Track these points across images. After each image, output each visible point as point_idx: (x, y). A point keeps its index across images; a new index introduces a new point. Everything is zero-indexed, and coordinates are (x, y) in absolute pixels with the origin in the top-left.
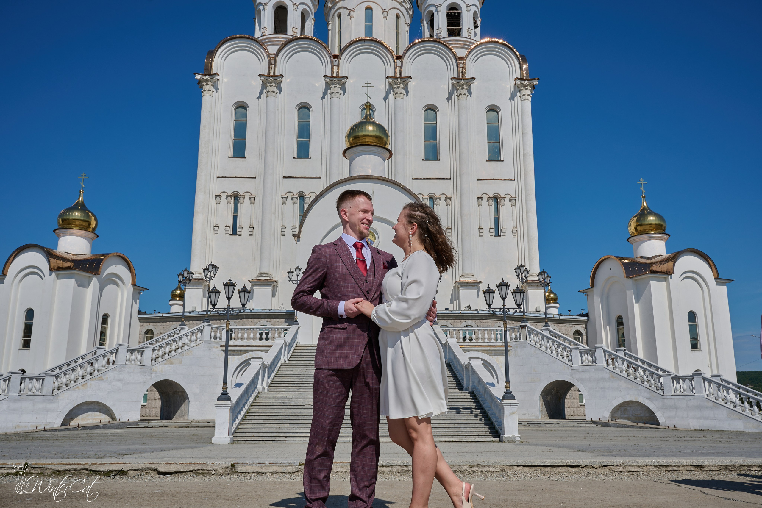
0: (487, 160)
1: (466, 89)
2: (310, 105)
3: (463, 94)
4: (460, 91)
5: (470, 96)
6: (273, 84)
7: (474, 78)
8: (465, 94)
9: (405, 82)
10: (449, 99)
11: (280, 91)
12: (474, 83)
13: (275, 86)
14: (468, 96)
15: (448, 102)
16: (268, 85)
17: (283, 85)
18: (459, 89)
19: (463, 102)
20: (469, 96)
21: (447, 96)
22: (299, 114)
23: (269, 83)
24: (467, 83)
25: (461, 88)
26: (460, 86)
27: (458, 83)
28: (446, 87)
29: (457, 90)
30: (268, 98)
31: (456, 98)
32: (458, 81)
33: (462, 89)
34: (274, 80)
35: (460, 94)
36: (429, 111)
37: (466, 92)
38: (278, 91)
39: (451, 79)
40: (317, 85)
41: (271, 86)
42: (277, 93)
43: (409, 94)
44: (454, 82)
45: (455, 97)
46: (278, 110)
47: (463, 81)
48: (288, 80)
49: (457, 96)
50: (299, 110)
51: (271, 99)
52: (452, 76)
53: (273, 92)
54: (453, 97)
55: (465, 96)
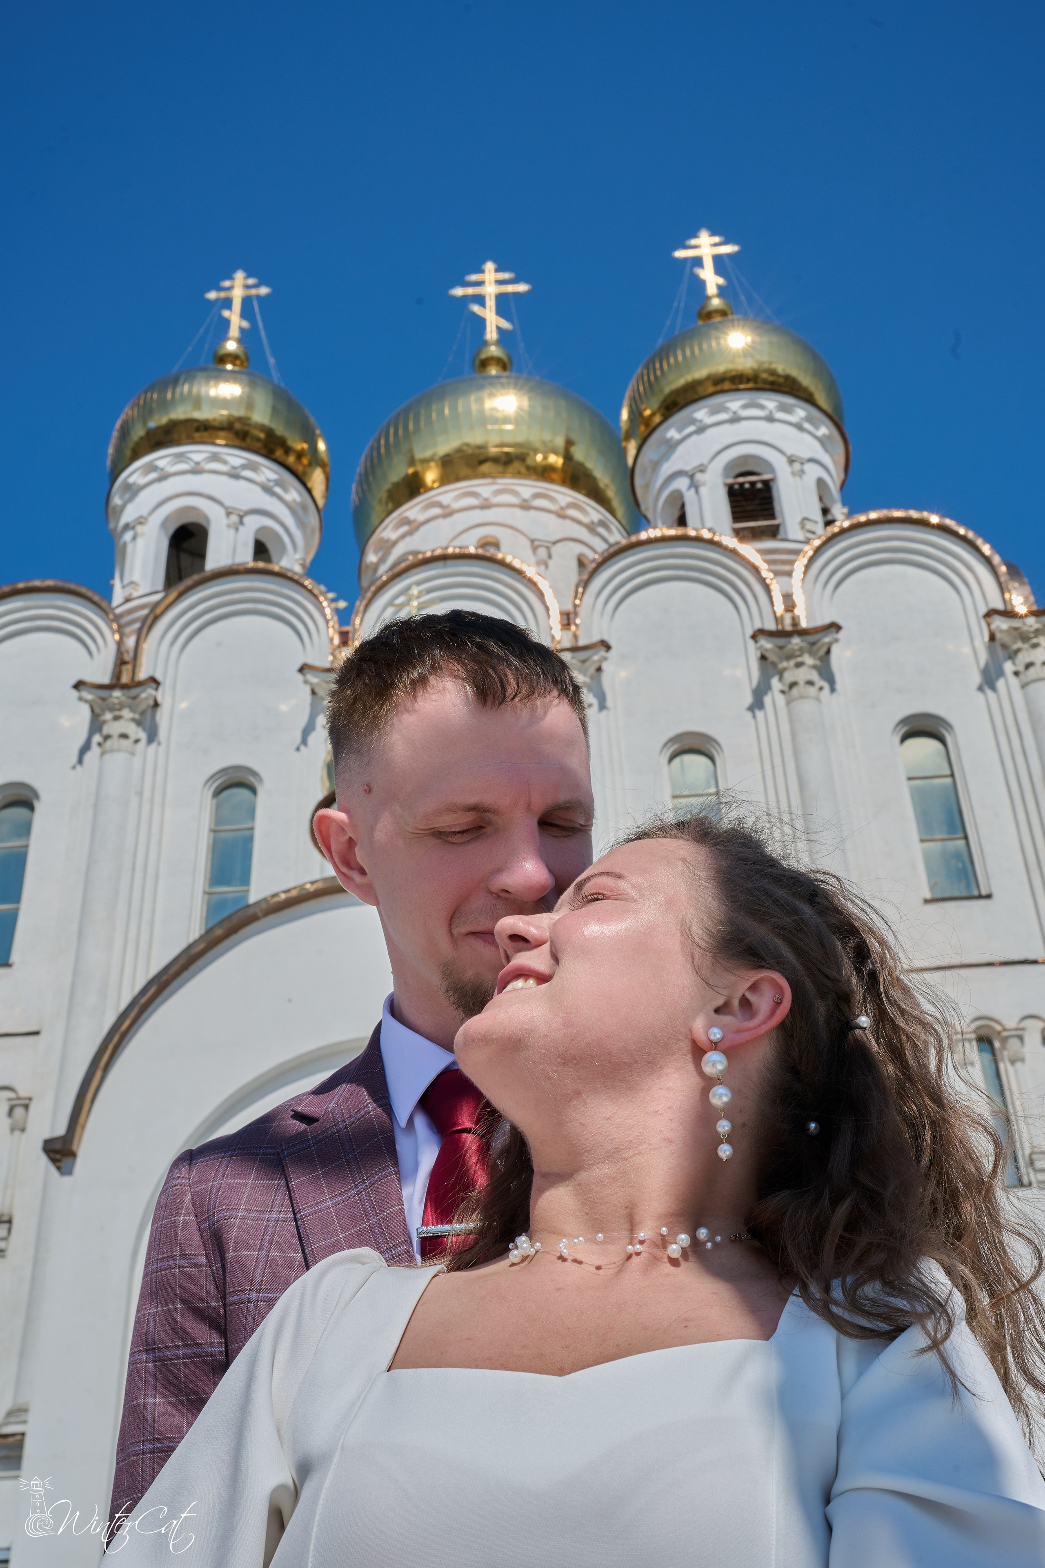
0: (927, 901)
1: (814, 667)
2: (254, 774)
3: (802, 683)
4: (789, 677)
5: (833, 690)
6: (126, 713)
7: (835, 627)
8: (810, 683)
9: (588, 664)
10: (757, 704)
11: (152, 736)
12: (836, 641)
13: (133, 720)
14: (821, 689)
15: (754, 717)
16: (108, 716)
17: (163, 717)
18: (785, 669)
19: (805, 708)
20: (826, 685)
21: (749, 699)
22: (218, 808)
23: (111, 710)
24: (815, 648)
25: (792, 663)
26: (789, 658)
27: (781, 648)
28: (740, 673)
29: (781, 674)
30: (108, 757)
31: (781, 700)
32: (781, 641)
33: (799, 665)
34: (130, 701)
35: (793, 685)
36: (688, 758)
37: (814, 676)
38: (143, 735)
39: (754, 637)
40: (284, 708)
41: (117, 718)
42: (137, 741)
43: (609, 703)
44: (767, 644)
45: (775, 698)
46: (140, 793)
47: (796, 641)
48: (184, 705)
49: (783, 692)
50: (217, 793)
51: (116, 761)
52: (758, 625)
53: (124, 736)
54: (767, 700)
55: (812, 691)
